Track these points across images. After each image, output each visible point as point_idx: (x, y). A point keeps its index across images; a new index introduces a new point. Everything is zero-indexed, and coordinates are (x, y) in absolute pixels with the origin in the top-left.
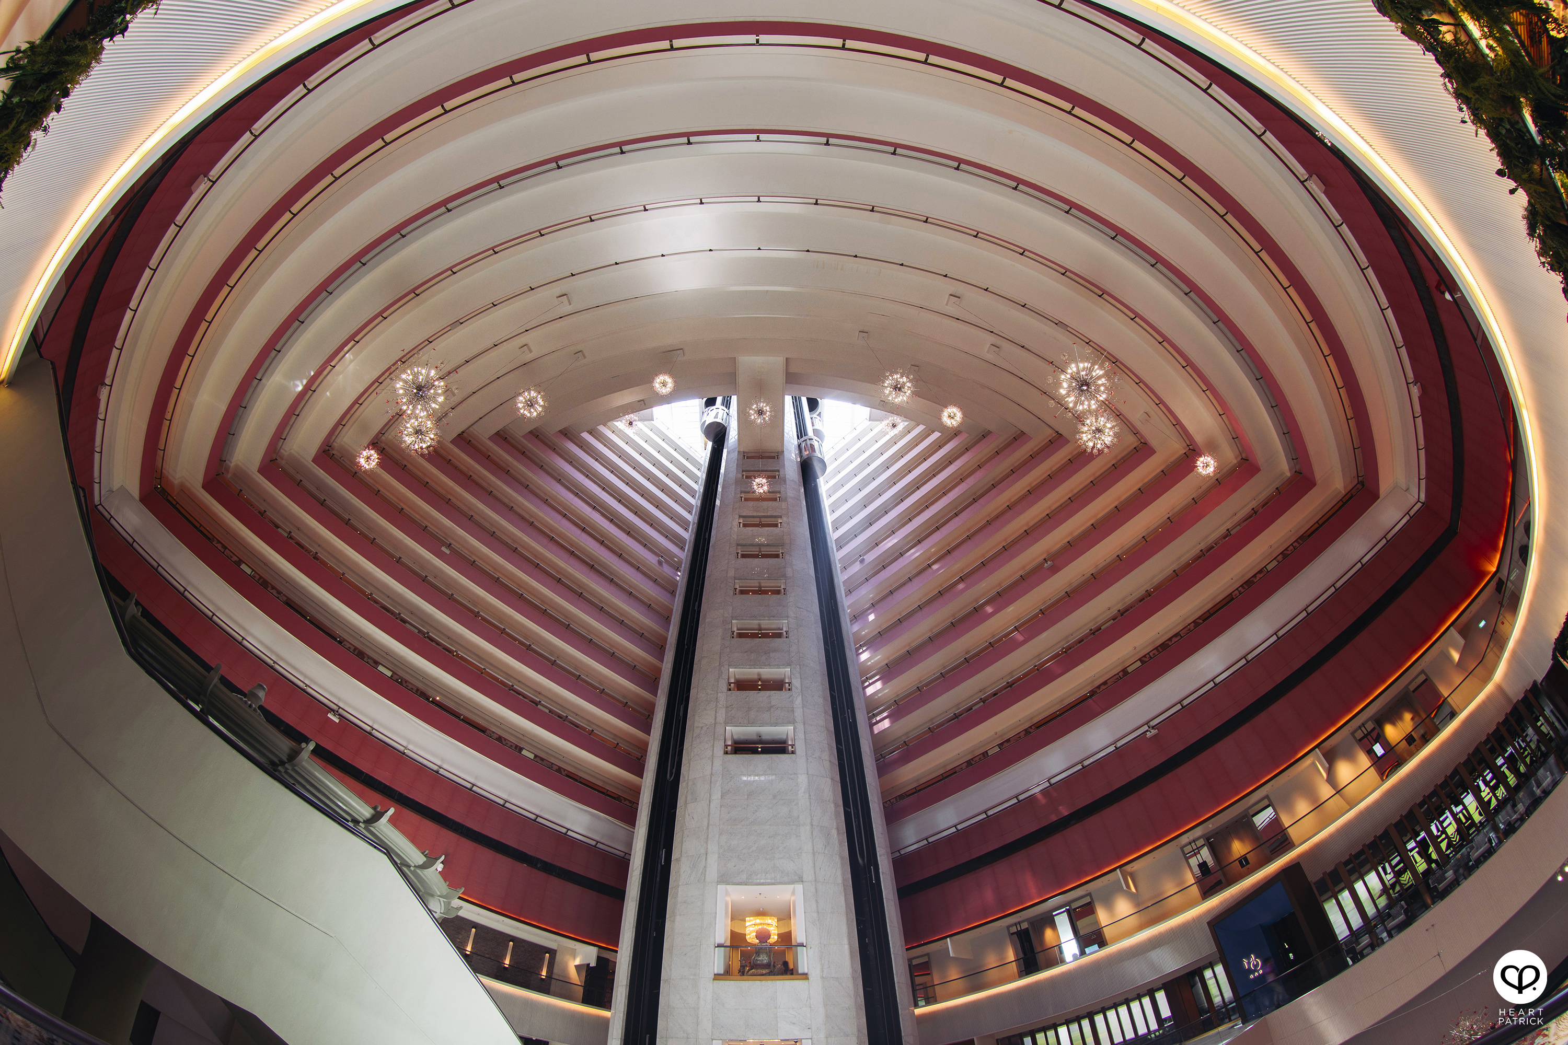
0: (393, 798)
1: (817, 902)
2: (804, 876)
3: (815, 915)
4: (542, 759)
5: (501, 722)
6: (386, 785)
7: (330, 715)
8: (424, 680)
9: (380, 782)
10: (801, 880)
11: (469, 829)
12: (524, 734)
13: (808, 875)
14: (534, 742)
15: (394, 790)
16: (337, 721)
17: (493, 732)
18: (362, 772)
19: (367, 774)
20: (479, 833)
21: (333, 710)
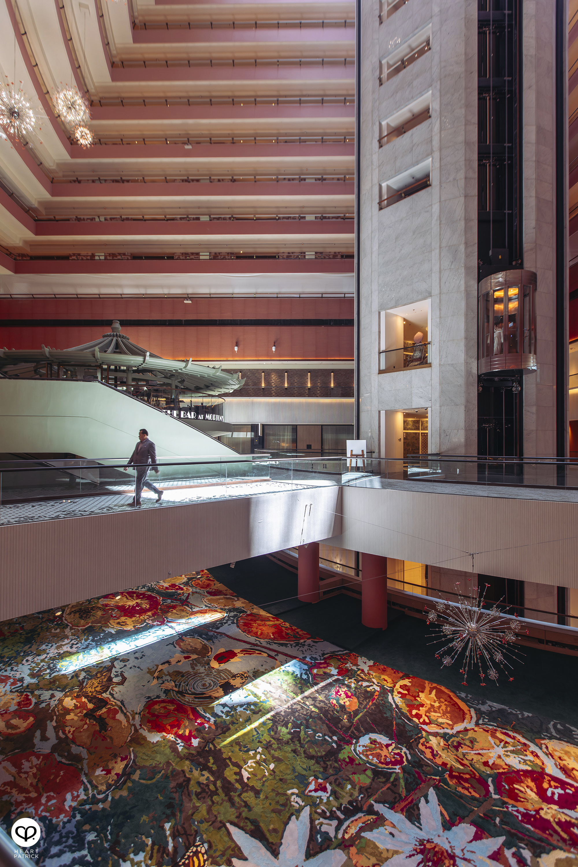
0: (237, 324)
1: (440, 309)
2: (433, 292)
3: (438, 320)
4: (321, 253)
5: (284, 243)
6: (231, 320)
7: (185, 302)
8: (228, 246)
9: (228, 320)
10: (430, 295)
11: (284, 320)
12: (301, 244)
13: (436, 291)
14: (311, 244)
15: (236, 320)
16: (190, 302)
17: (283, 253)
18: (216, 320)
19: (219, 320)
20: (290, 320)
21: (186, 298)
